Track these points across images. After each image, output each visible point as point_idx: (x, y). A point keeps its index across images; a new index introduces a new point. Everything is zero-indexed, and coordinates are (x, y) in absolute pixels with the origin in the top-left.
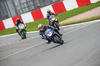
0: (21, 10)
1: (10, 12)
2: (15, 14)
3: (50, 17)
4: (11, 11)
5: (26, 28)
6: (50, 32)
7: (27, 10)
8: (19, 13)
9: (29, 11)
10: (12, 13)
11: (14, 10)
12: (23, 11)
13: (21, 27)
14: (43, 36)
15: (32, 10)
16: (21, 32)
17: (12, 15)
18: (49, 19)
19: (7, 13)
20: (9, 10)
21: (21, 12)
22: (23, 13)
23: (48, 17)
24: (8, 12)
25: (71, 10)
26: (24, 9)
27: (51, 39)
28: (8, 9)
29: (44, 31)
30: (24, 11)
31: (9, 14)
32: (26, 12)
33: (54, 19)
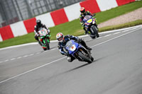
0: (36, 11)
1: (20, 13)
2: (27, 16)
3: (85, 19)
4: (22, 11)
5: (49, 34)
6: (74, 46)
7: (45, 10)
8: (33, 15)
9: (47, 12)
10: (23, 14)
11: (26, 10)
12: (38, 11)
13: (43, 32)
14: (62, 50)
15: (52, 10)
16: (42, 40)
17: (24, 17)
18: (84, 22)
19: (17, 14)
20: (19, 10)
21: (37, 13)
22: (39, 14)
23: (82, 18)
24: (18, 12)
25: (107, 11)
26: (40, 9)
27: (75, 54)
28: (17, 9)
29: (64, 44)
30: (41, 12)
31: (19, 15)
32: (44, 13)
33: (90, 21)
